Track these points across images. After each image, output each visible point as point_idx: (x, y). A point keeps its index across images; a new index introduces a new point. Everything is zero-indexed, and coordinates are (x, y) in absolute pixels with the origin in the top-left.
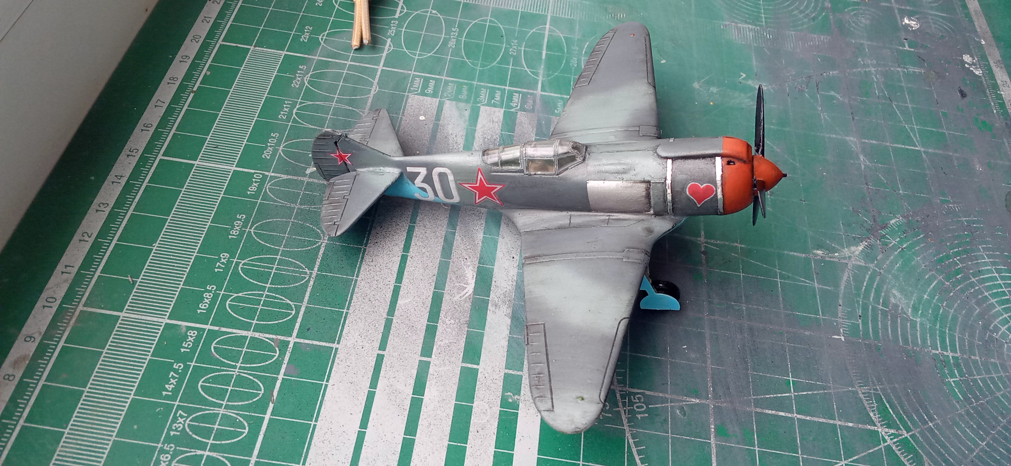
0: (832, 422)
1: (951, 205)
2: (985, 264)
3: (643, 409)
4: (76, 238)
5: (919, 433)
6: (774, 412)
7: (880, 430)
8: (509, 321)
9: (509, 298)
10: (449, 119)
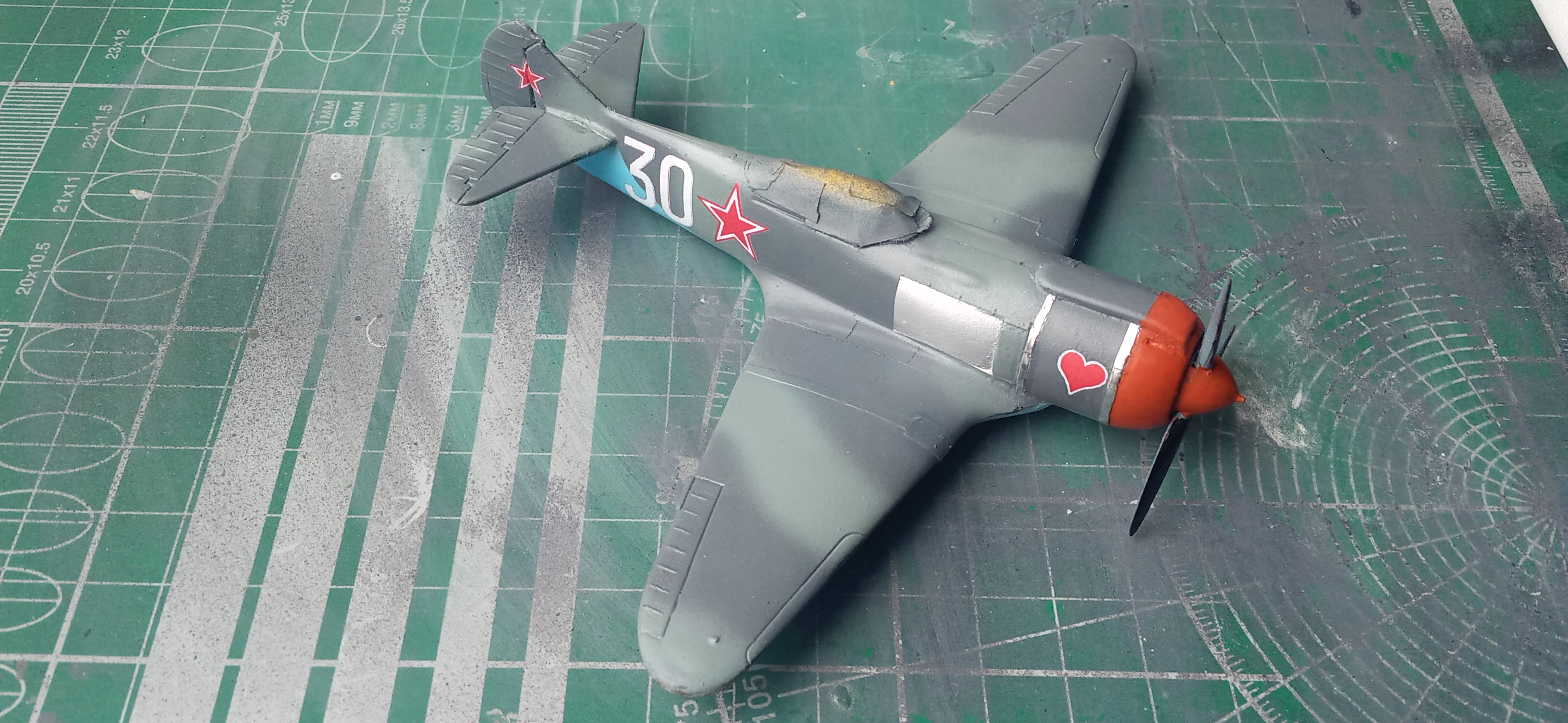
0: (1136, 675)
1: (1343, 218)
2: (1416, 321)
3: (766, 705)
5: (1307, 674)
6: (1022, 672)
7: (1230, 679)
8: (498, 559)
9: (500, 513)
10: (390, 171)
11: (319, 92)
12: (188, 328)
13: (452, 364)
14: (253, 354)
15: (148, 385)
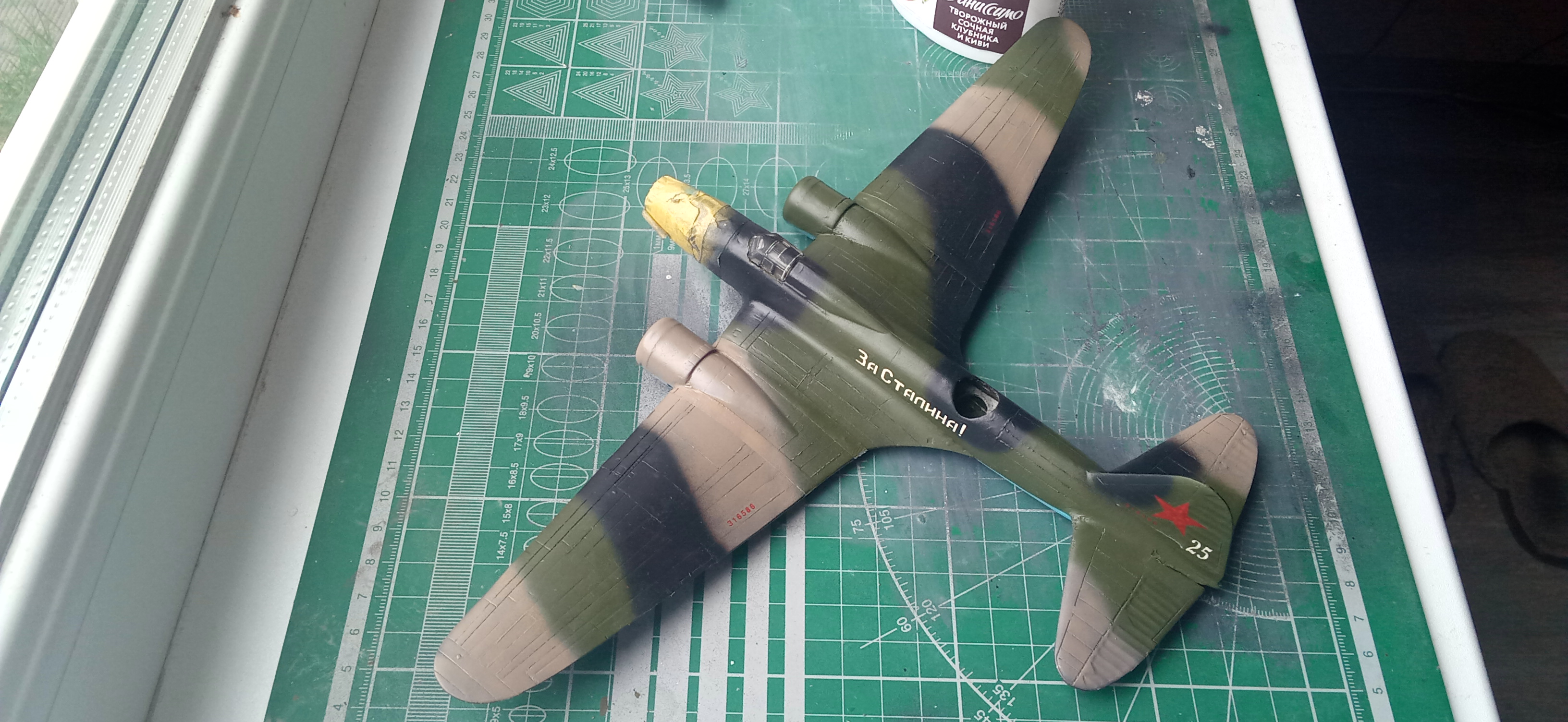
1: (1168, 296)
2: (1197, 350)
3: (889, 522)
4: (390, 437)
6: (999, 510)
10: (694, 274)
12: (616, 355)
15: (604, 383)
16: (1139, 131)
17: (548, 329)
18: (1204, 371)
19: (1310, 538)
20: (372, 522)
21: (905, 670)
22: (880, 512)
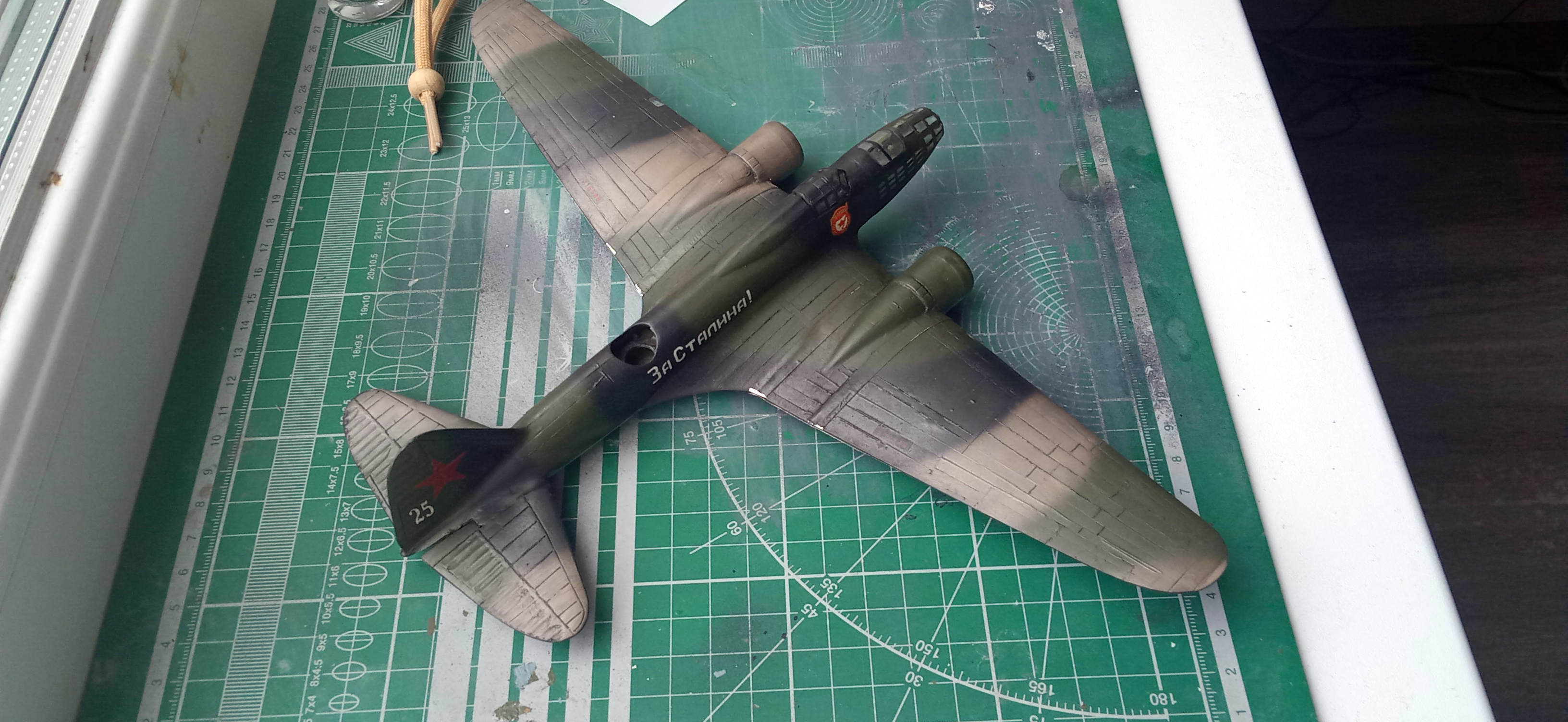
1: (1004, 197)
2: (1031, 247)
4: (223, 382)
10: (532, 207)
11: (491, 167)
12: (452, 290)
13: (574, 299)
14: (483, 300)
15: (439, 317)
16: (980, 38)
17: (384, 269)
18: (1038, 266)
19: (1138, 418)
20: (202, 466)
21: (734, 571)
22: (713, 423)
